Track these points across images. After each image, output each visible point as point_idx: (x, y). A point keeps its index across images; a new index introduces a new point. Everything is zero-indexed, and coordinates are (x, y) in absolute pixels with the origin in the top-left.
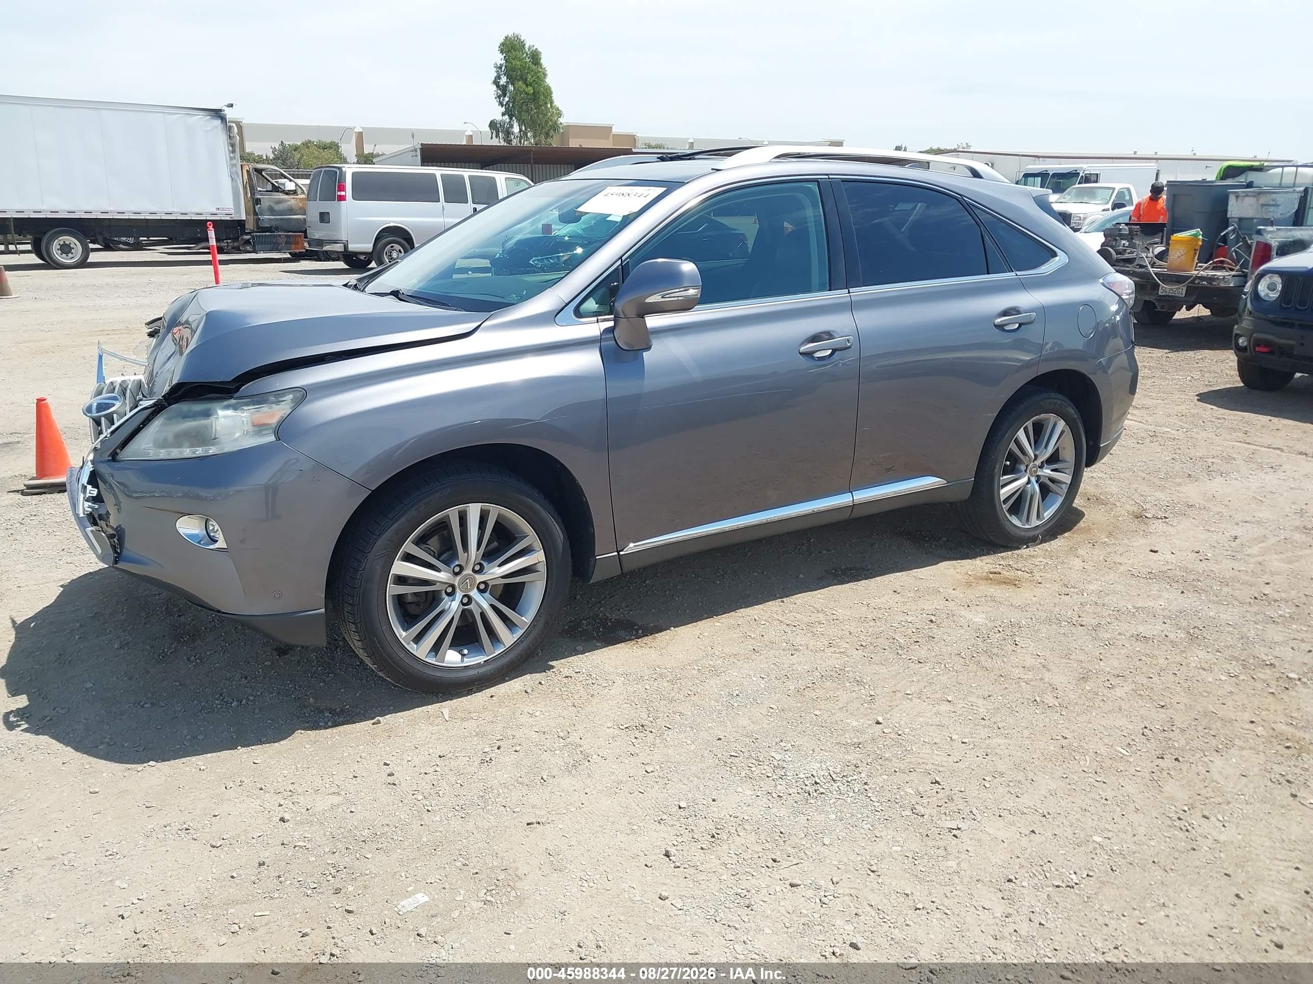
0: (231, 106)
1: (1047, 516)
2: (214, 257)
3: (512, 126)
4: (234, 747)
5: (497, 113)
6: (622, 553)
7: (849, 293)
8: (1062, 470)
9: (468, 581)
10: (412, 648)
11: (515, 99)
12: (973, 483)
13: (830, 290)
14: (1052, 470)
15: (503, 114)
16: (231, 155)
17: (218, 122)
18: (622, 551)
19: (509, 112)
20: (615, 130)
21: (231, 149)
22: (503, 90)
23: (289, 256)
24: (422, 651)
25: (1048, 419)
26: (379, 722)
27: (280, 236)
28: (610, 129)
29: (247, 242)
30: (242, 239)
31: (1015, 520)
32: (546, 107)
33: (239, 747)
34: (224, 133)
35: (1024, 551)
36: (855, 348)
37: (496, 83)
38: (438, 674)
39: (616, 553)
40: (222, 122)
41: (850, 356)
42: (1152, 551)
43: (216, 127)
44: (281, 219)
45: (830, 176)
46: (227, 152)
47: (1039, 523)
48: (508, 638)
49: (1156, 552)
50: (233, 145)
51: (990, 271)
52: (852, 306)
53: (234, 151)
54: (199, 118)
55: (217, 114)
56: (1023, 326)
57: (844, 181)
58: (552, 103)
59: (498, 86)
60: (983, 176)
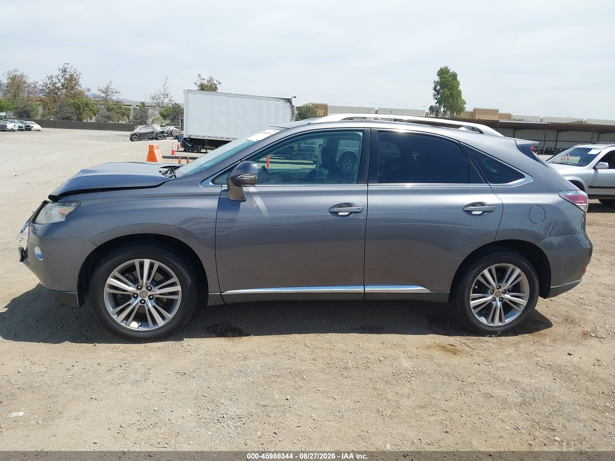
0: (295, 97)
1: (507, 322)
2: (268, 160)
3: (440, 108)
4: (39, 342)
5: (433, 103)
6: (222, 294)
7: (368, 186)
8: (522, 297)
9: (144, 293)
10: (115, 317)
11: (442, 97)
12: (449, 295)
13: (357, 183)
14: (511, 296)
15: (436, 103)
16: (292, 118)
17: (288, 104)
18: (223, 293)
19: (439, 102)
20: (500, 112)
21: (292, 115)
22: (438, 92)
23: (312, 162)
24: (119, 319)
25: (509, 267)
26: (95, 345)
27: (307, 153)
28: (498, 111)
29: (294, 155)
30: (293, 154)
31: (483, 320)
32: (458, 100)
33: (41, 342)
34: (291, 108)
35: (488, 338)
36: (365, 212)
37: (435, 89)
38: (125, 331)
39: (220, 293)
40: (290, 104)
41: (361, 217)
42: (568, 354)
43: (287, 106)
44: (309, 146)
45: (372, 129)
46: (291, 117)
47: (500, 324)
48: (161, 323)
49: (571, 355)
50: (293, 114)
51: (470, 182)
52: (368, 192)
53: (293, 116)
54: (281, 102)
55: (289, 101)
56: (485, 213)
57: (379, 131)
58: (461, 98)
59: (436, 91)
60: (484, 133)
